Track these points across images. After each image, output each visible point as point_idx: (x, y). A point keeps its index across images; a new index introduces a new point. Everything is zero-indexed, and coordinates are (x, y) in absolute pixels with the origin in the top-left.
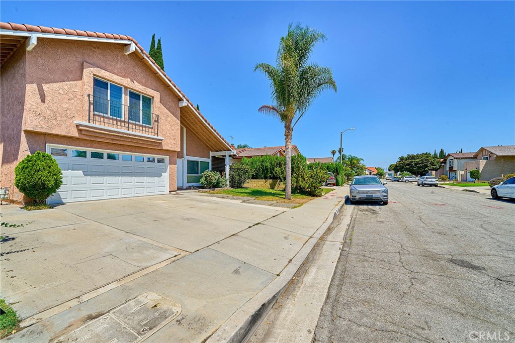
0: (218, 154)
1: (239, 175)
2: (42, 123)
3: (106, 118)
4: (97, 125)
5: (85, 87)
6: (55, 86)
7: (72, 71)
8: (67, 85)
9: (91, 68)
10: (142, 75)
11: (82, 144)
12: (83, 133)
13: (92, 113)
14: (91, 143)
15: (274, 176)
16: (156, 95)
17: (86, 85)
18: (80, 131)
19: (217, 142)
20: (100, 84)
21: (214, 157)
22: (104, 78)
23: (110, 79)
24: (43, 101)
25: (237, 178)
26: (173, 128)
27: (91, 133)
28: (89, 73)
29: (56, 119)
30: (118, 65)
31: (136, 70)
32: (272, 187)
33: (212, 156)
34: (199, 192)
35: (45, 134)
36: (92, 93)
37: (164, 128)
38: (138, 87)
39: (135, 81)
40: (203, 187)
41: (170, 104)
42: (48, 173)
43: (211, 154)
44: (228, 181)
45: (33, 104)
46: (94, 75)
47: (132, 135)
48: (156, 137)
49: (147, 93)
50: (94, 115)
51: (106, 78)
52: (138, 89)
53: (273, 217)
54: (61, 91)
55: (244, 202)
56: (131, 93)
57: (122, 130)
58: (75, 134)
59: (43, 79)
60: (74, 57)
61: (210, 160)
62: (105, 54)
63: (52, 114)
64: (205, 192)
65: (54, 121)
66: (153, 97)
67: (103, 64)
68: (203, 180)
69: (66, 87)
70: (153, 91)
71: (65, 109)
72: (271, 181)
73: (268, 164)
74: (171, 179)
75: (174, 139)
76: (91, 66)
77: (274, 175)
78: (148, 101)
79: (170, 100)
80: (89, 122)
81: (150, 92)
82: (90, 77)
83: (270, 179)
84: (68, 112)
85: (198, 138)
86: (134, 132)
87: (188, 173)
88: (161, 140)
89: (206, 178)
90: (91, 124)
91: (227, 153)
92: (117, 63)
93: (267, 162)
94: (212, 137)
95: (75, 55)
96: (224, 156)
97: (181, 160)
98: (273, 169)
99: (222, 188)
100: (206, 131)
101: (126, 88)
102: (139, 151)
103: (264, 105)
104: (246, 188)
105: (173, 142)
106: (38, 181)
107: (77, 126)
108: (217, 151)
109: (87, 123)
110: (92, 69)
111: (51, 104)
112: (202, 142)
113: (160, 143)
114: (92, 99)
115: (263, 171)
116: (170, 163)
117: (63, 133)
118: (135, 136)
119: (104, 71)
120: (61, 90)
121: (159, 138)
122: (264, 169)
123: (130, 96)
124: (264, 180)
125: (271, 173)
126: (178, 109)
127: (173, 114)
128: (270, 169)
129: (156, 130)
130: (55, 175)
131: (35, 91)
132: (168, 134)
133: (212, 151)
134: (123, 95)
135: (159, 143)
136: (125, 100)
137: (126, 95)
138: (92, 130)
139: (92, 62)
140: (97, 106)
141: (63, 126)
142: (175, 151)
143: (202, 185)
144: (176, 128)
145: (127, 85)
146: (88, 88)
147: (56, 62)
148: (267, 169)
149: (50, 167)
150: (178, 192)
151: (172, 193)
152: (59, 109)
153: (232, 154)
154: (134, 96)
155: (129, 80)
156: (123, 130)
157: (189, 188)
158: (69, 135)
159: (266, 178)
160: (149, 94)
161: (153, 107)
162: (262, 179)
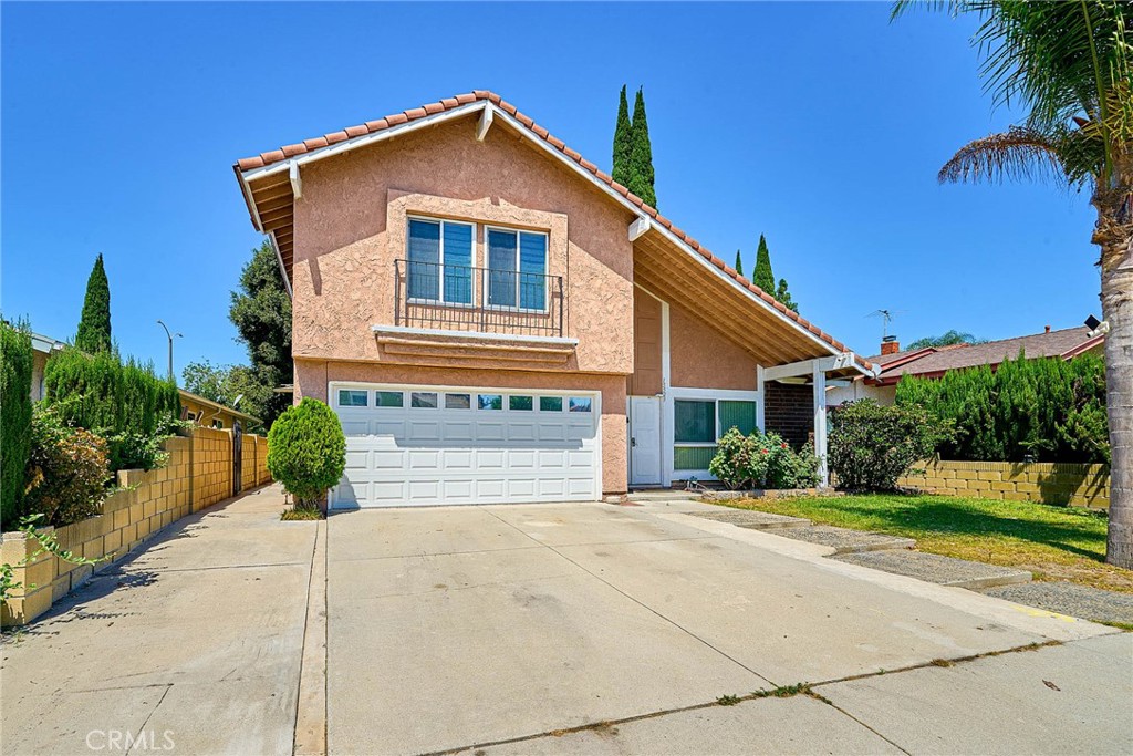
0: (787, 373)
1: (869, 445)
2: (316, 339)
3: (435, 307)
4: (415, 329)
5: (391, 245)
6: (338, 256)
7: (367, 216)
8: (358, 249)
9: (400, 199)
10: (520, 180)
11: (390, 377)
12: (387, 350)
13: (403, 303)
14: (409, 372)
15: (1063, 445)
16: (557, 224)
17: (394, 240)
18: (382, 345)
19: (774, 330)
20: (421, 229)
21: (772, 386)
22: (430, 215)
23: (442, 212)
24: (318, 293)
25: (863, 454)
26: (610, 308)
27: (402, 348)
28: (399, 210)
29: (339, 328)
30: (462, 175)
31: (506, 172)
32: (1056, 495)
33: (766, 383)
34: (703, 500)
35: (327, 362)
36: (403, 256)
37: (582, 312)
38: (508, 213)
39: (502, 201)
40: (719, 485)
41: (602, 240)
42: (315, 443)
43: (763, 375)
44: (825, 464)
45: (302, 302)
46: (408, 212)
47: (493, 342)
48: (556, 339)
49: (533, 224)
50: (408, 305)
51: (434, 211)
52: (507, 220)
53: (938, 663)
54: (349, 267)
55: (841, 553)
56: (492, 234)
57: (471, 331)
58: (373, 355)
59: (319, 248)
60: (372, 184)
61: (758, 397)
62: (432, 157)
63: (332, 318)
64: (723, 502)
65: (336, 333)
66: (549, 231)
67: (428, 182)
68: (717, 460)
69: (357, 256)
70: (547, 214)
71: (356, 303)
72: (1046, 469)
73: (1028, 397)
74: (608, 457)
75: (614, 339)
76: (401, 192)
77: (1061, 441)
78: (537, 244)
79: (601, 227)
80: (397, 324)
81: (539, 219)
82: (400, 219)
83: (1041, 460)
84: (360, 307)
85: (712, 327)
86: (502, 333)
87: (676, 440)
88: (572, 346)
89: (729, 453)
90: (402, 329)
91: (817, 368)
92: (460, 167)
93: (1022, 388)
94: (753, 316)
95: (373, 179)
96: (809, 378)
97: (655, 400)
98: (1061, 418)
99: (790, 492)
100: (729, 300)
101: (480, 224)
102: (517, 382)
103: (965, 143)
104: (913, 493)
105: (608, 347)
106: (294, 461)
107: (376, 336)
108: (784, 363)
109: (392, 328)
110: (403, 199)
111: (331, 297)
112: (728, 338)
113: (569, 356)
114: (402, 270)
115: (1002, 425)
116: (605, 411)
117: (351, 356)
118: (500, 342)
119: (428, 197)
120: (349, 263)
121: (564, 340)
122: (1007, 416)
123: (492, 244)
124: (1007, 466)
125: (1049, 432)
126: (626, 248)
127: (611, 265)
128: (1042, 417)
129: (557, 320)
130: (327, 447)
131: (306, 275)
132: (594, 328)
133: (765, 364)
134: (474, 243)
135: (567, 355)
136: (479, 253)
137: (480, 241)
138: (403, 341)
139: (406, 184)
140: (415, 283)
141: (353, 339)
142: (623, 375)
143: (715, 478)
144: (620, 306)
145: (480, 217)
146: (397, 245)
147: (339, 207)
148: (1023, 420)
149: (319, 431)
150: (629, 495)
151: (611, 498)
152: (345, 306)
153: (837, 366)
154: (501, 239)
155: (487, 200)
156: (473, 333)
157: (680, 485)
158: (363, 358)
159: (1016, 455)
160: (538, 225)
161: (550, 258)
162: (996, 458)
